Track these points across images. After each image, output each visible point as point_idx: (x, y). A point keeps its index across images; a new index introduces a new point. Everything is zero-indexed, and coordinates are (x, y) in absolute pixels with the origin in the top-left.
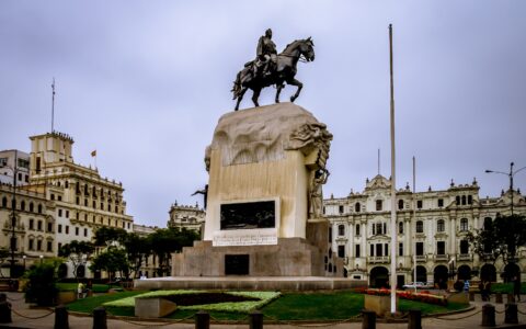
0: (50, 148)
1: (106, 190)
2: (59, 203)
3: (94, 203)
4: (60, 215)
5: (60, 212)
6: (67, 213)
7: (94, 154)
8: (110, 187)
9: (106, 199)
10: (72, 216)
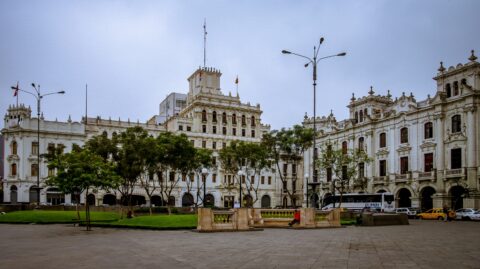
1: (240, 114)
3: (224, 129)
6: (193, 143)
8: (244, 111)
9: (239, 124)
10: (198, 144)
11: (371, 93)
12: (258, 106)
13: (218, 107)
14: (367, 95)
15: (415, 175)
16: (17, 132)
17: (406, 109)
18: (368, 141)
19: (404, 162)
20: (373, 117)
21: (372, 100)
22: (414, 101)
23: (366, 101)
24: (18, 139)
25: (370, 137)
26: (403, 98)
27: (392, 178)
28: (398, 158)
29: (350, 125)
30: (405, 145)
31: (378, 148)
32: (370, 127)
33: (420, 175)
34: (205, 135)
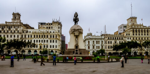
0: (130, 21)
1: (144, 30)
2: (129, 36)
3: (139, 34)
5: (128, 38)
7: (142, 20)
8: (145, 28)
9: (143, 32)
10: (132, 39)
12: (149, 26)
13: (137, 28)
16: (90, 39)
24: (90, 40)
34: (134, 36)
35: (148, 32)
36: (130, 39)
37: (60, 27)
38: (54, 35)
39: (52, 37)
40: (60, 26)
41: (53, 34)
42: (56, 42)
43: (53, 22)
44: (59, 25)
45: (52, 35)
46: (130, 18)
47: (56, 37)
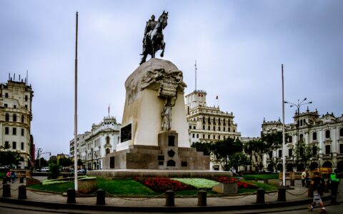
0: (193, 100)
1: (222, 119)
2: (194, 130)
3: (214, 127)
4: (194, 137)
5: (194, 135)
6: (198, 135)
7: (217, 98)
8: (224, 117)
9: (222, 124)
10: (201, 136)
11: (308, 111)
12: (232, 114)
13: (206, 114)
14: (305, 112)
15: (335, 155)
16: (110, 132)
17: (329, 121)
18: (306, 136)
19: (328, 148)
20: (309, 124)
21: (308, 115)
22: (334, 117)
23: (305, 115)
24: (110, 136)
25: (307, 134)
26: (327, 115)
27: (321, 156)
28: (324, 145)
29: (295, 128)
30: (328, 139)
31: (312, 141)
32: (307, 129)
33: (338, 155)
34: (204, 131)
35: (229, 125)
36: (198, 137)
37: (29, 97)
38: (18, 115)
39: (11, 119)
40: (29, 94)
41: (15, 110)
42: (23, 134)
43: (10, 81)
44: (26, 90)
45: (11, 114)
46: (192, 94)
47: (23, 121)
